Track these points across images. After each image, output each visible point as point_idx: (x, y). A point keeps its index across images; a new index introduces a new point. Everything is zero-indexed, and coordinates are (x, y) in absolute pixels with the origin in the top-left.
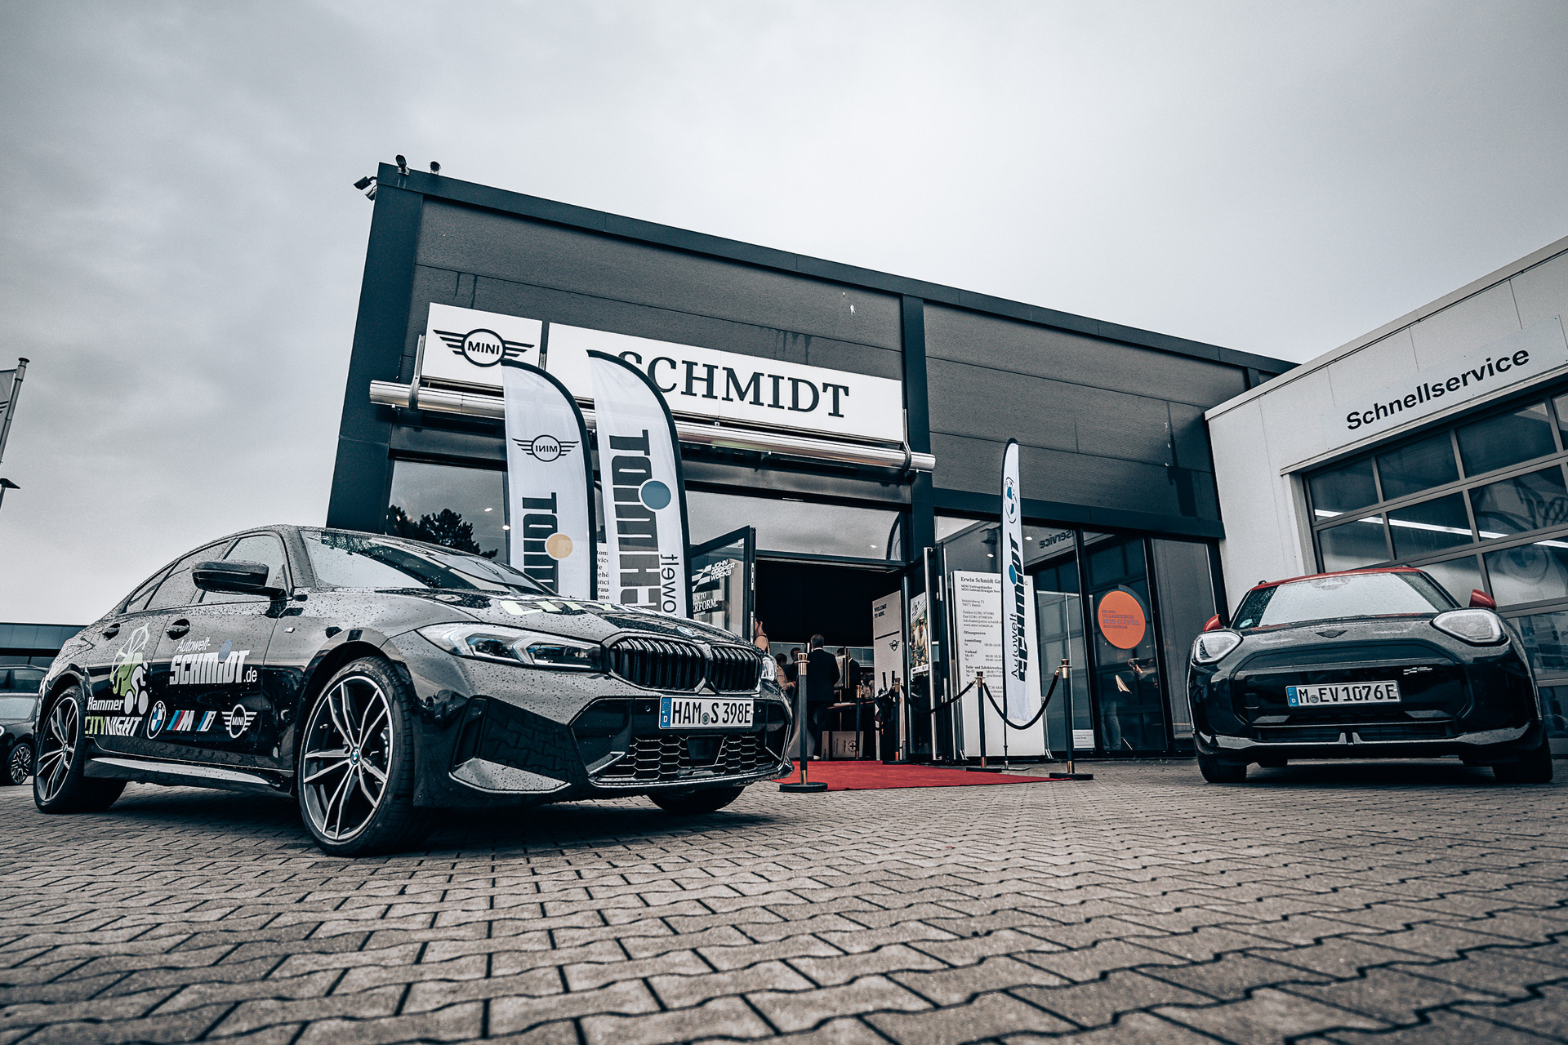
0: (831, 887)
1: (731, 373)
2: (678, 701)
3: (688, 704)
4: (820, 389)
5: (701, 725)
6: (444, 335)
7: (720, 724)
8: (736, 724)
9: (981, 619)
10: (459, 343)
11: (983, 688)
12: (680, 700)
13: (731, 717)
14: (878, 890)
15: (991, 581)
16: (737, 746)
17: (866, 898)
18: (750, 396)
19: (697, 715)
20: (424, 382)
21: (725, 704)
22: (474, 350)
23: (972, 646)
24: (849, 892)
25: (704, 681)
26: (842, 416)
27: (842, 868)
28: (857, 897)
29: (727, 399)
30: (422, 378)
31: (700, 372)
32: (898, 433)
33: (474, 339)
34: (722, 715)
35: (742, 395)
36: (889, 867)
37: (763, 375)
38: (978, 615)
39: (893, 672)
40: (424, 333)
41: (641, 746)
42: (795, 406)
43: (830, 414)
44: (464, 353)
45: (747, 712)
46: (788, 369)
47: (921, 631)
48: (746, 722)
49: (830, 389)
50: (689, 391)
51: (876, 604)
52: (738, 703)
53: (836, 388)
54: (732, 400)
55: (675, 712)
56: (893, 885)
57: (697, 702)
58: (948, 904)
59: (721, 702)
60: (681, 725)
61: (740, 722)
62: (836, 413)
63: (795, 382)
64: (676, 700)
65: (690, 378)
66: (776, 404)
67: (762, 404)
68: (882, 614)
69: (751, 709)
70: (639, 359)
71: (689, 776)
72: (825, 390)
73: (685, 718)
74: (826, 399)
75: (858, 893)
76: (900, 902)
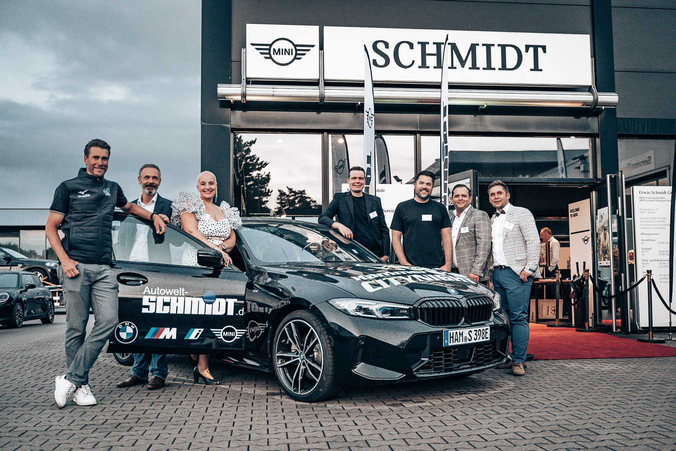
0: (533, 432)
1: (454, 47)
2: (451, 332)
3: (456, 333)
4: (523, 50)
5: (464, 343)
6: (258, 46)
7: (473, 341)
8: (481, 340)
9: (655, 223)
10: (267, 50)
11: (651, 283)
12: (453, 331)
13: (478, 337)
14: (553, 435)
15: (665, 192)
16: (482, 351)
17: (547, 438)
18: (469, 63)
19: (461, 338)
20: (249, 81)
21: (475, 331)
22: (277, 54)
23: (647, 245)
24: (540, 435)
25: (463, 320)
26: (541, 70)
27: (538, 423)
28: (543, 437)
29: (452, 67)
30: (246, 78)
31: (431, 49)
32: (587, 79)
33: (276, 46)
34: (473, 336)
35: (463, 63)
36: (561, 423)
37: (478, 45)
38: (653, 220)
39: (584, 263)
40: (245, 47)
41: (435, 355)
42: (504, 67)
43: (531, 70)
44: (271, 58)
45: (486, 333)
46: (497, 37)
47: (605, 235)
48: (486, 338)
49: (531, 49)
50: (424, 65)
51: (571, 206)
52: (481, 329)
53: (536, 48)
54: (455, 68)
55: (451, 337)
56: (560, 433)
57: (461, 331)
58: (580, 443)
59: (473, 330)
60: (454, 344)
61: (483, 338)
62: (536, 68)
63: (503, 47)
64: (451, 331)
65: (424, 54)
66: (489, 67)
67: (479, 69)
68: (576, 215)
69: (488, 331)
70: (387, 45)
71: (458, 368)
72: (527, 51)
73: (456, 340)
74: (528, 57)
75: (544, 436)
76: (561, 441)
